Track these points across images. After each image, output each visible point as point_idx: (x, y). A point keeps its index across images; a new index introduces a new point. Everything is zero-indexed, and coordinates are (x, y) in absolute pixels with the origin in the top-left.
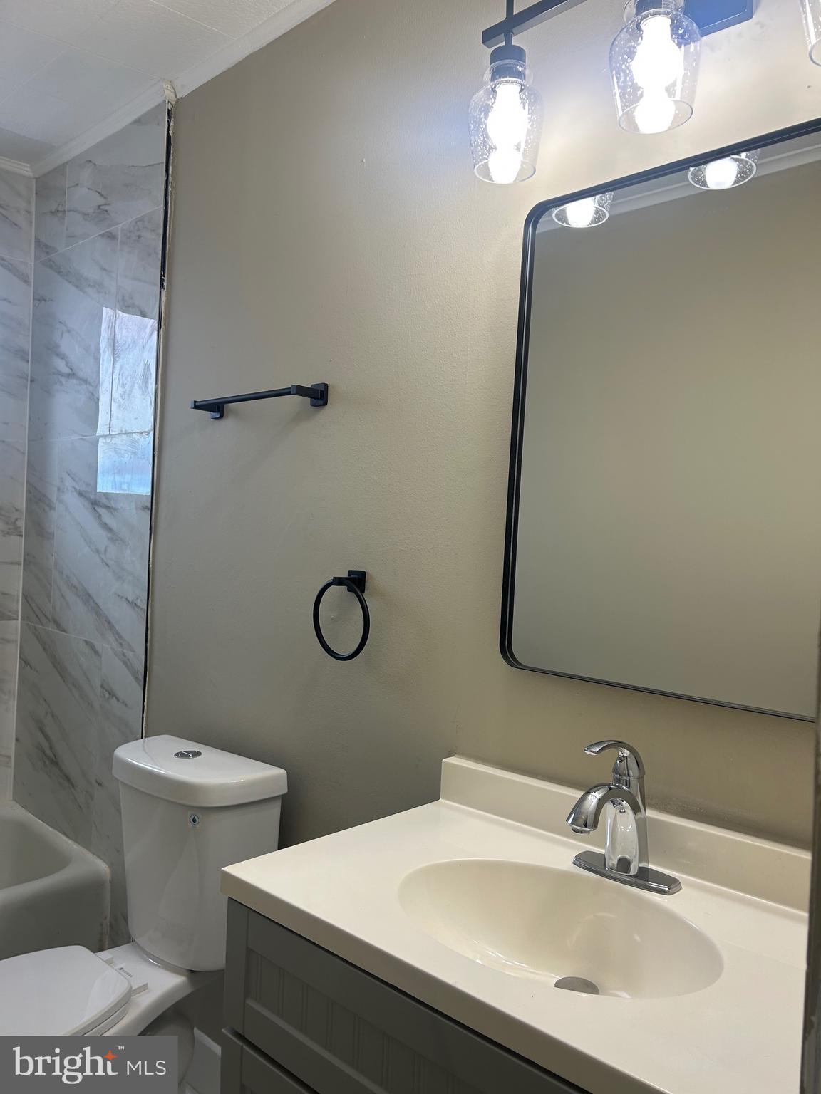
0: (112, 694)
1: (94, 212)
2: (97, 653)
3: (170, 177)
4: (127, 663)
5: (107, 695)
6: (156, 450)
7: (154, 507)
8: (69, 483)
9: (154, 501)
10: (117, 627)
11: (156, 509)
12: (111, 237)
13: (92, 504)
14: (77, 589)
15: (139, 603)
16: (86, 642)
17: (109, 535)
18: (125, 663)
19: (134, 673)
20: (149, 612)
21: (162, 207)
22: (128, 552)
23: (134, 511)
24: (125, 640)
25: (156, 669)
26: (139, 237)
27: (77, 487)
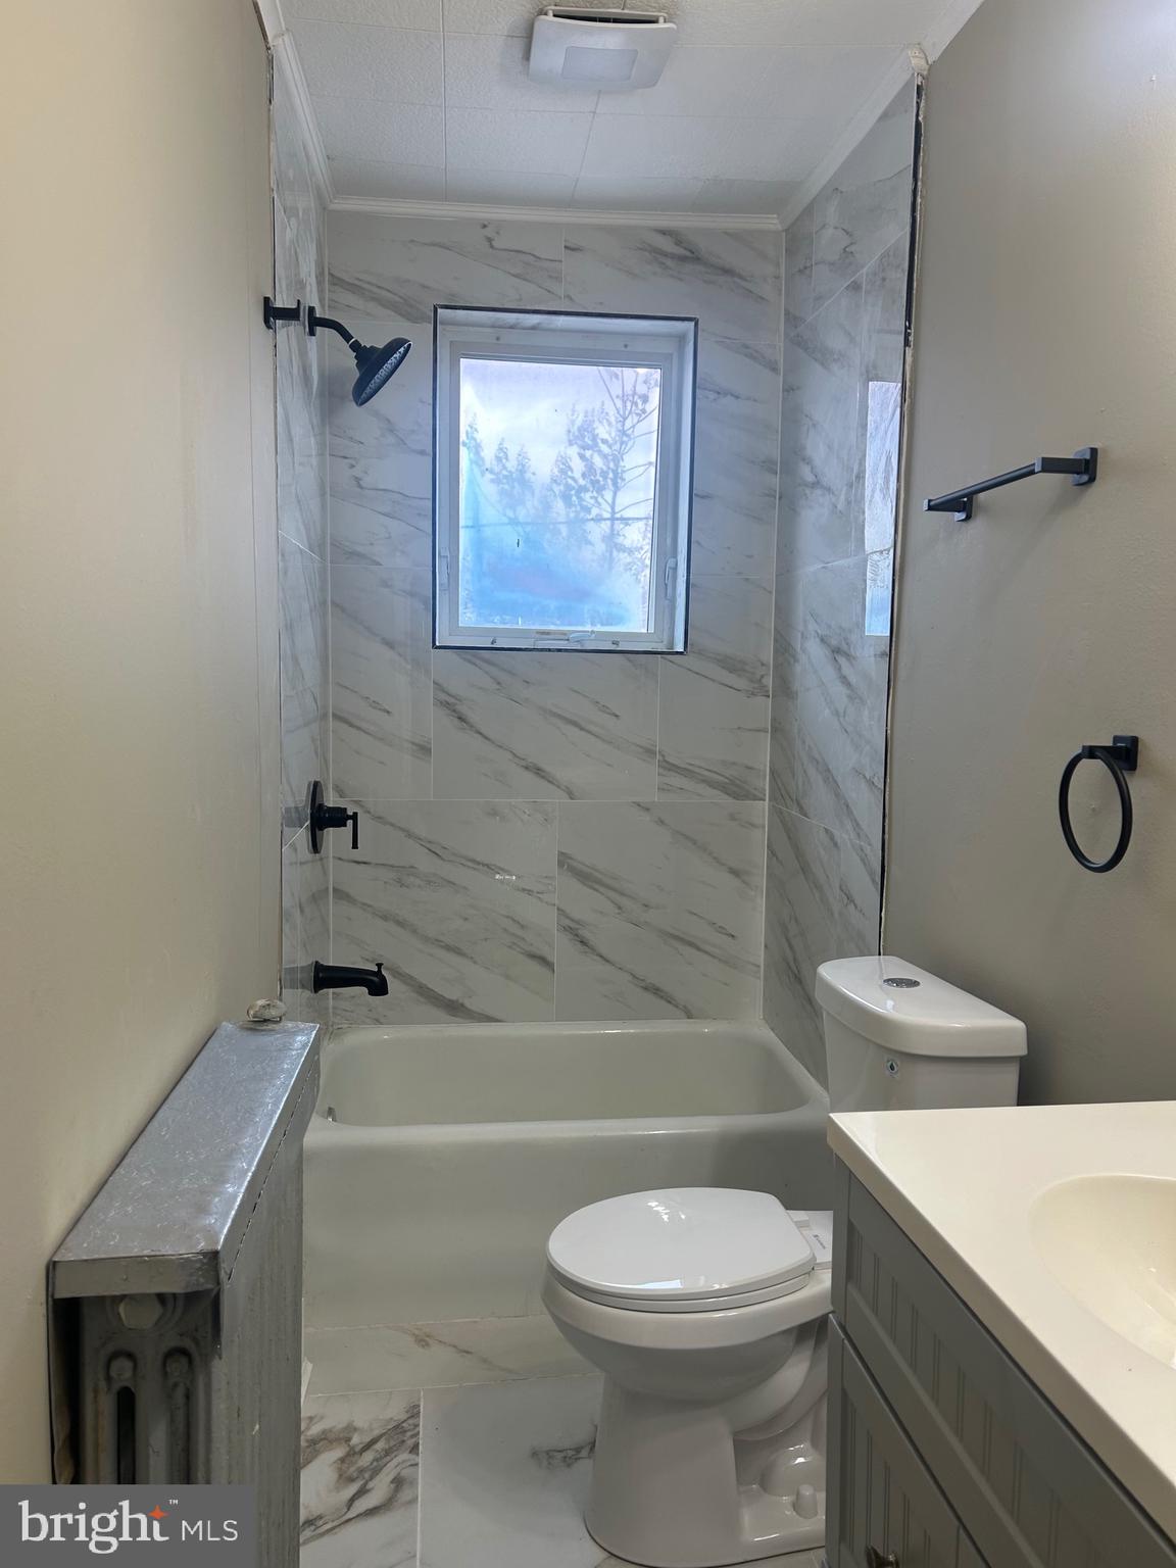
0: (850, 899)
1: (840, 259)
2: (836, 844)
3: (919, 183)
4: (864, 861)
5: (846, 901)
6: (897, 573)
7: (893, 652)
8: (812, 626)
9: (893, 644)
10: (855, 812)
11: (896, 654)
12: (855, 287)
13: (833, 652)
14: (818, 763)
15: (875, 780)
16: (827, 830)
17: (848, 692)
18: (862, 860)
19: (871, 874)
20: (887, 793)
21: (908, 229)
22: (866, 713)
23: (872, 659)
24: (862, 830)
25: (894, 870)
26: (884, 279)
27: (819, 632)
